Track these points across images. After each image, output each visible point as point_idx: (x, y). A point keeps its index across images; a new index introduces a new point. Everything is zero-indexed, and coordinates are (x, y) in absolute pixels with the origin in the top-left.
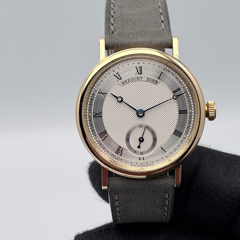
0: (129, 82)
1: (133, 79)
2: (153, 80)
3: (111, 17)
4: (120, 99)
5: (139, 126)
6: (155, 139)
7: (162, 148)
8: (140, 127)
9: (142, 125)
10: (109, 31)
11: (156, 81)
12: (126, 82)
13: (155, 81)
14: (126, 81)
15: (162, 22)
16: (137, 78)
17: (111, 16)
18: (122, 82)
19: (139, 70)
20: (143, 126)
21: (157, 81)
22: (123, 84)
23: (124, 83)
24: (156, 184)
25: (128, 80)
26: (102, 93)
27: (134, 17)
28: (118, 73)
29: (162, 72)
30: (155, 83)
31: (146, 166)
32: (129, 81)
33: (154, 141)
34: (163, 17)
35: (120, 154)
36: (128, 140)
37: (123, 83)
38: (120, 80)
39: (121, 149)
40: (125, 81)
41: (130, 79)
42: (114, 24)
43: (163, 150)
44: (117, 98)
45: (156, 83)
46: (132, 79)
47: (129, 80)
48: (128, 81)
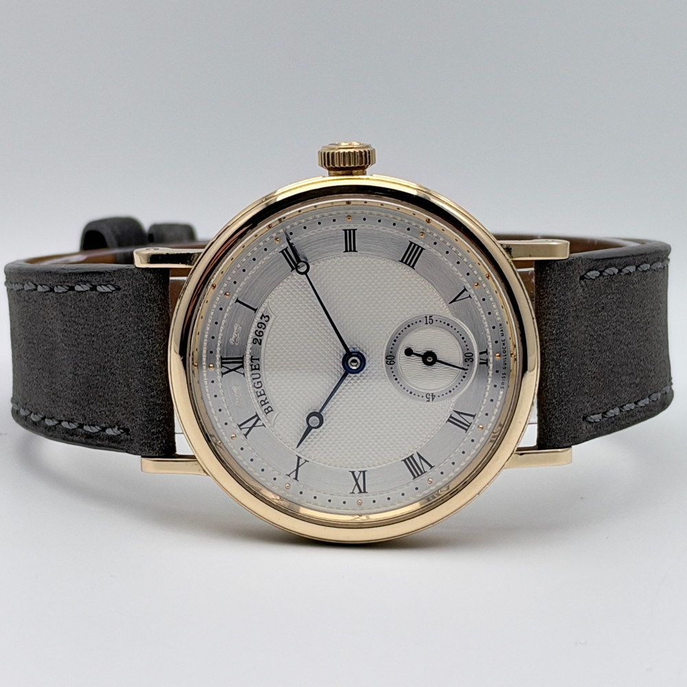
0: (264, 394)
1: (258, 382)
2: (260, 325)
3: (83, 432)
4: (314, 421)
5: (390, 364)
6: (428, 318)
7: (454, 300)
8: (392, 363)
9: (388, 358)
10: (122, 441)
11: (261, 318)
12: (265, 404)
13: (263, 321)
14: (263, 403)
15: (94, 288)
16: (254, 372)
17: (80, 430)
18: (267, 413)
19: (231, 366)
20: (391, 354)
21: (263, 315)
22: (272, 410)
23: (269, 407)
24: (557, 313)
25: (258, 396)
26: (297, 470)
27: (80, 367)
28: (240, 426)
29: (237, 301)
30: (267, 321)
31: (504, 344)
32: (261, 395)
33: (434, 321)
34: (80, 285)
35: (469, 419)
36: (431, 397)
37: (269, 412)
38: (259, 419)
39: (456, 416)
40: (262, 405)
41: (256, 390)
42: (104, 425)
43: (459, 298)
44: (309, 429)
45: (267, 319)
46: (256, 385)
47: (259, 394)
48: (263, 398)
